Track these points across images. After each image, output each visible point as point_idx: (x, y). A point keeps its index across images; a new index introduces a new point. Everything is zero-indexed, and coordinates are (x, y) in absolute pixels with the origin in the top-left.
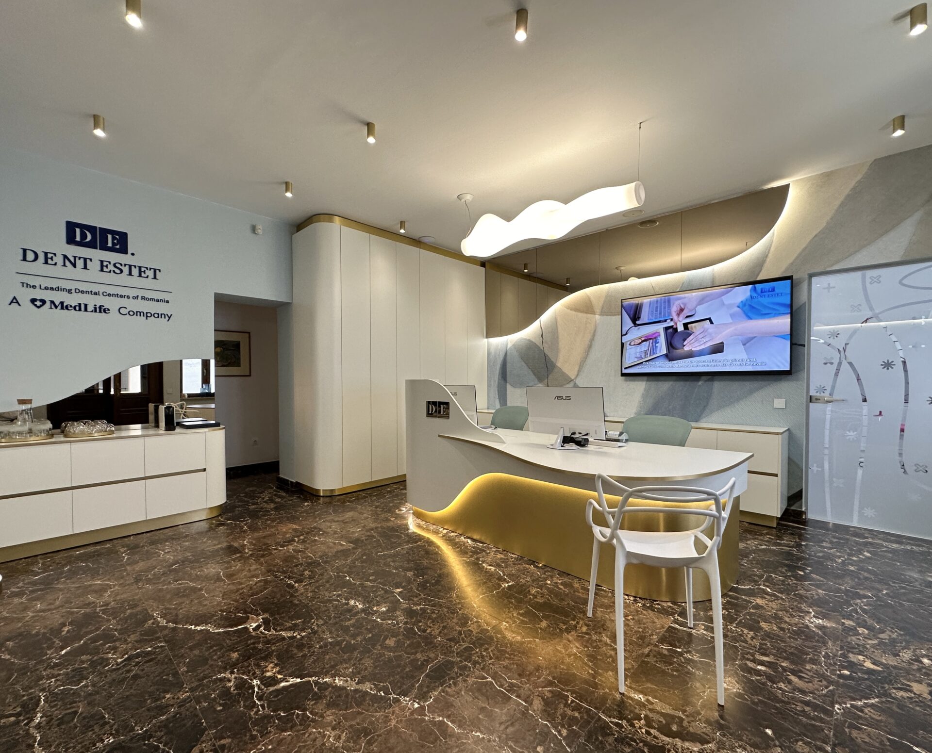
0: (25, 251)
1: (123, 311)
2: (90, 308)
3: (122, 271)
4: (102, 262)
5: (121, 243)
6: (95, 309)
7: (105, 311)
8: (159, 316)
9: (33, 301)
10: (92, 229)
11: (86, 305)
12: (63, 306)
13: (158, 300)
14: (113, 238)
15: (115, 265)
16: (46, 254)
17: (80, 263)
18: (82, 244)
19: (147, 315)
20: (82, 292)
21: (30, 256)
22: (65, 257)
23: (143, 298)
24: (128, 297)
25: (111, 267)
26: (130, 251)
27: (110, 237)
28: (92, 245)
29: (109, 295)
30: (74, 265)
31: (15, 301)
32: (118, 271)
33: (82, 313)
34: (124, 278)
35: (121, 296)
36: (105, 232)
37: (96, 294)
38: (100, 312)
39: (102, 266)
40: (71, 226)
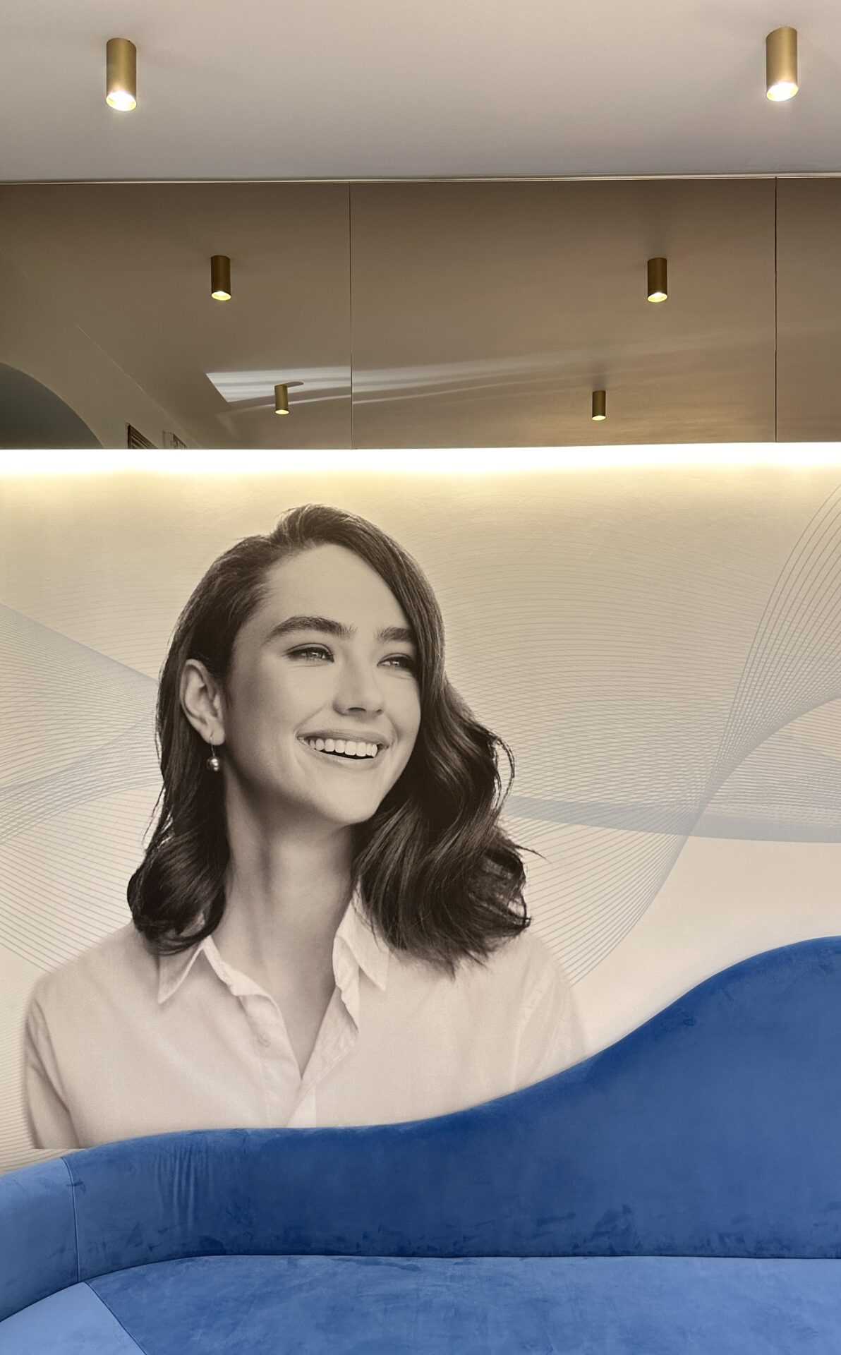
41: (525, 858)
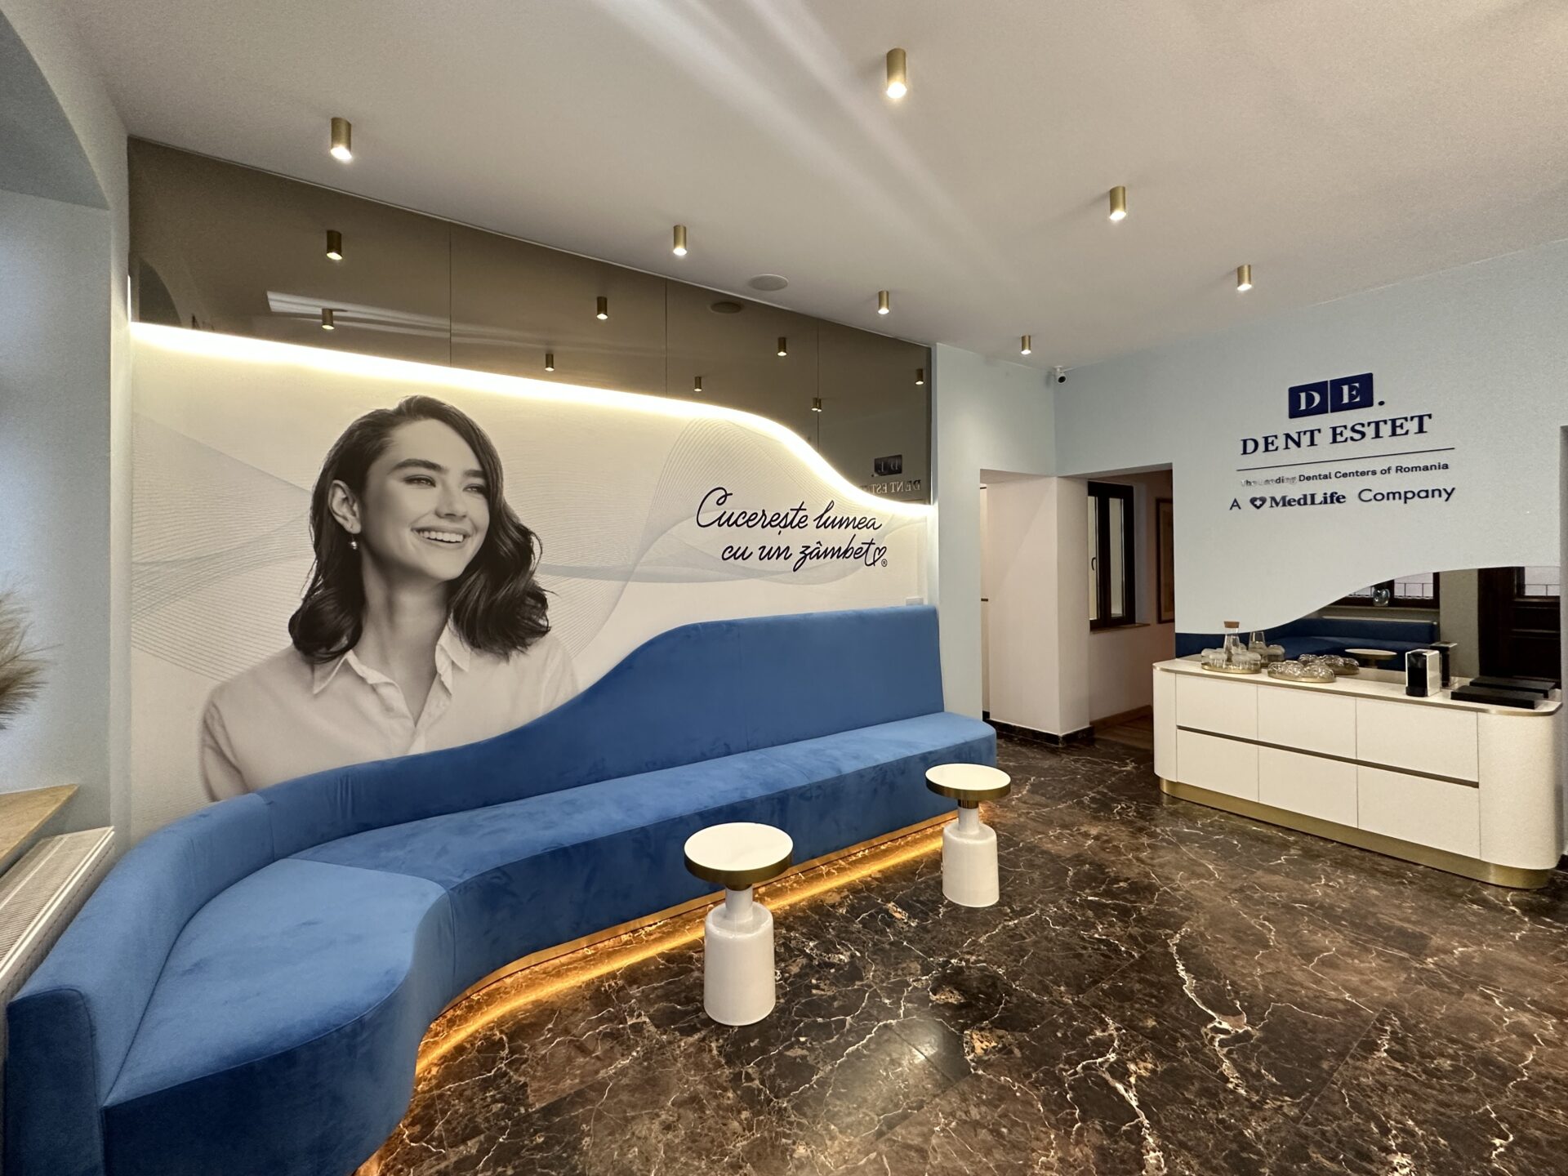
0: (1245, 442)
1: (1366, 496)
2: (1319, 499)
3: (1363, 435)
4: (1334, 429)
5: (1362, 390)
6: (1325, 498)
7: (1338, 500)
8: (1428, 494)
9: (1253, 501)
10: (1320, 387)
11: (1313, 496)
12: (1286, 502)
13: (1426, 468)
14: (1351, 390)
15: (1353, 430)
16: (1266, 439)
17: (1306, 439)
18: (1309, 412)
19: (1406, 497)
20: (1308, 478)
21: (1251, 446)
22: (1288, 436)
23: (1399, 469)
24: (1374, 473)
25: (1348, 433)
26: (1376, 401)
27: (1346, 388)
28: (1321, 410)
29: (1345, 475)
30: (1298, 444)
31: (1236, 504)
32: (1357, 436)
33: (1309, 508)
34: (1369, 445)
35: (1363, 474)
36: (1337, 384)
37: (1326, 477)
38: (1332, 502)
39: (1335, 435)
40: (1294, 393)
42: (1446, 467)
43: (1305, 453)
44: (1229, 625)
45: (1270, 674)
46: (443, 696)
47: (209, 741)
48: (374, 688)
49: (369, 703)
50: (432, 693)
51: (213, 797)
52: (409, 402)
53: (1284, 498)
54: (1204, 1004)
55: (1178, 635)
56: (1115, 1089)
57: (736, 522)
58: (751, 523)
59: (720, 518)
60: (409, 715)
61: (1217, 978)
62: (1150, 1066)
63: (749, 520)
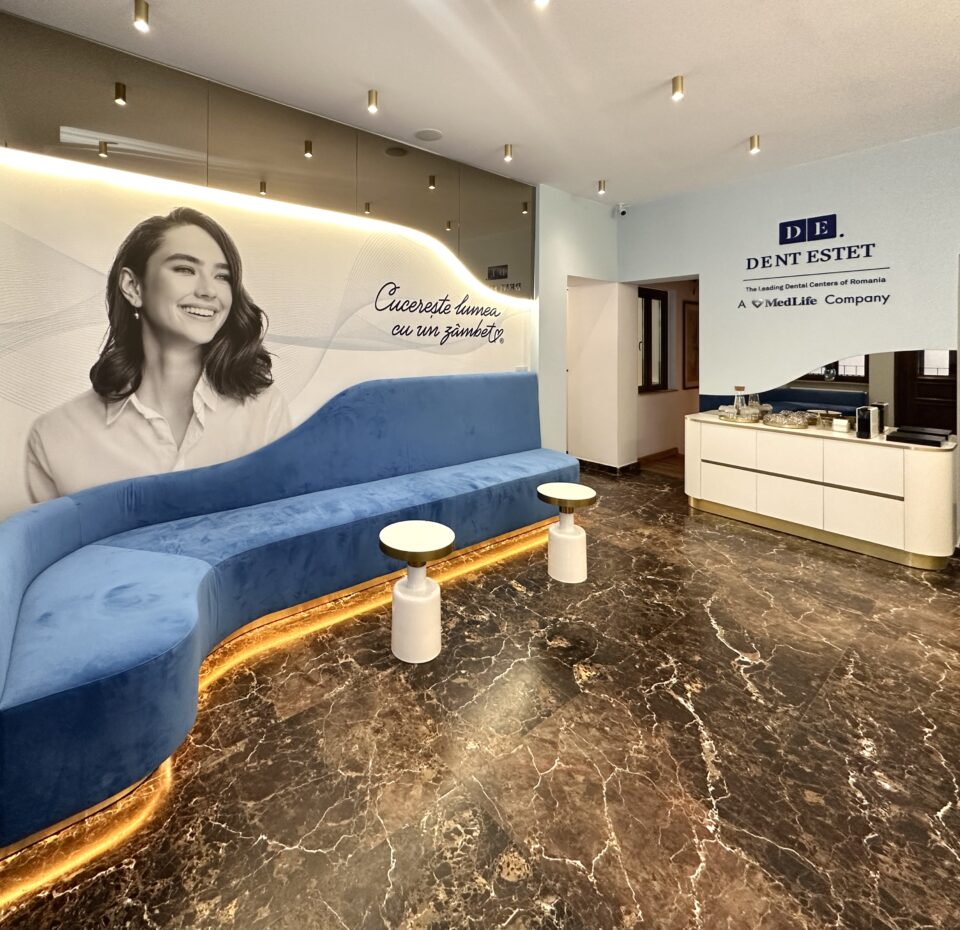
0: (749, 260)
1: (830, 300)
2: (799, 301)
3: (829, 257)
4: (810, 253)
5: (829, 226)
6: (803, 301)
7: (812, 303)
8: (872, 299)
9: (754, 303)
10: (801, 223)
11: (795, 299)
12: (777, 303)
13: (871, 281)
14: (822, 225)
15: (822, 253)
16: (764, 258)
17: (790, 260)
18: (793, 240)
19: (857, 301)
20: (792, 287)
21: (753, 263)
22: (778, 257)
23: (853, 282)
24: (836, 284)
25: (819, 256)
26: (838, 234)
27: (818, 224)
28: (801, 239)
29: (817, 285)
30: (785, 263)
31: (742, 304)
32: (825, 258)
33: (792, 307)
34: (832, 264)
35: (829, 284)
36: (812, 221)
37: (803, 286)
38: (808, 304)
39: (810, 257)
40: (783, 227)
41: (272, 357)
42: (884, 280)
43: (789, 269)
44: (739, 389)
45: (765, 423)
46: (197, 427)
47: (32, 458)
48: (149, 422)
49: (146, 433)
50: (190, 426)
51: (34, 500)
52: (177, 212)
53: (775, 300)
54: (731, 645)
55: (702, 397)
56: (678, 702)
57: (402, 308)
58: (412, 309)
59: (391, 305)
60: (173, 441)
61: (739, 629)
62: (699, 686)
63: (411, 306)
